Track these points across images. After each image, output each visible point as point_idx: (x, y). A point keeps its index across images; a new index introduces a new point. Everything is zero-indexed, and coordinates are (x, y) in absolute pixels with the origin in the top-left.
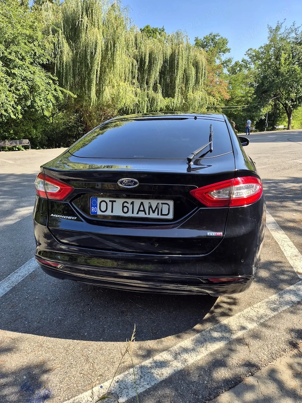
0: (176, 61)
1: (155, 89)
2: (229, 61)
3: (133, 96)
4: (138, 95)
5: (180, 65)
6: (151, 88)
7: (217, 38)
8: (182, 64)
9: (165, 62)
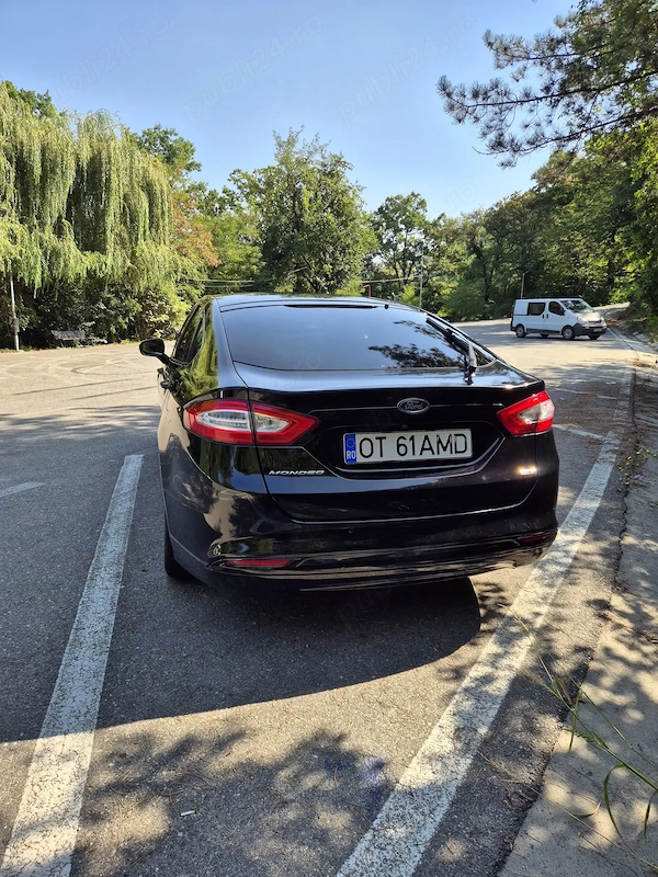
0: (103, 174)
1: (59, 231)
2: (201, 187)
3: (7, 242)
4: (19, 241)
5: (114, 185)
6: (49, 229)
7: (173, 138)
8: (119, 183)
9: (79, 171)
